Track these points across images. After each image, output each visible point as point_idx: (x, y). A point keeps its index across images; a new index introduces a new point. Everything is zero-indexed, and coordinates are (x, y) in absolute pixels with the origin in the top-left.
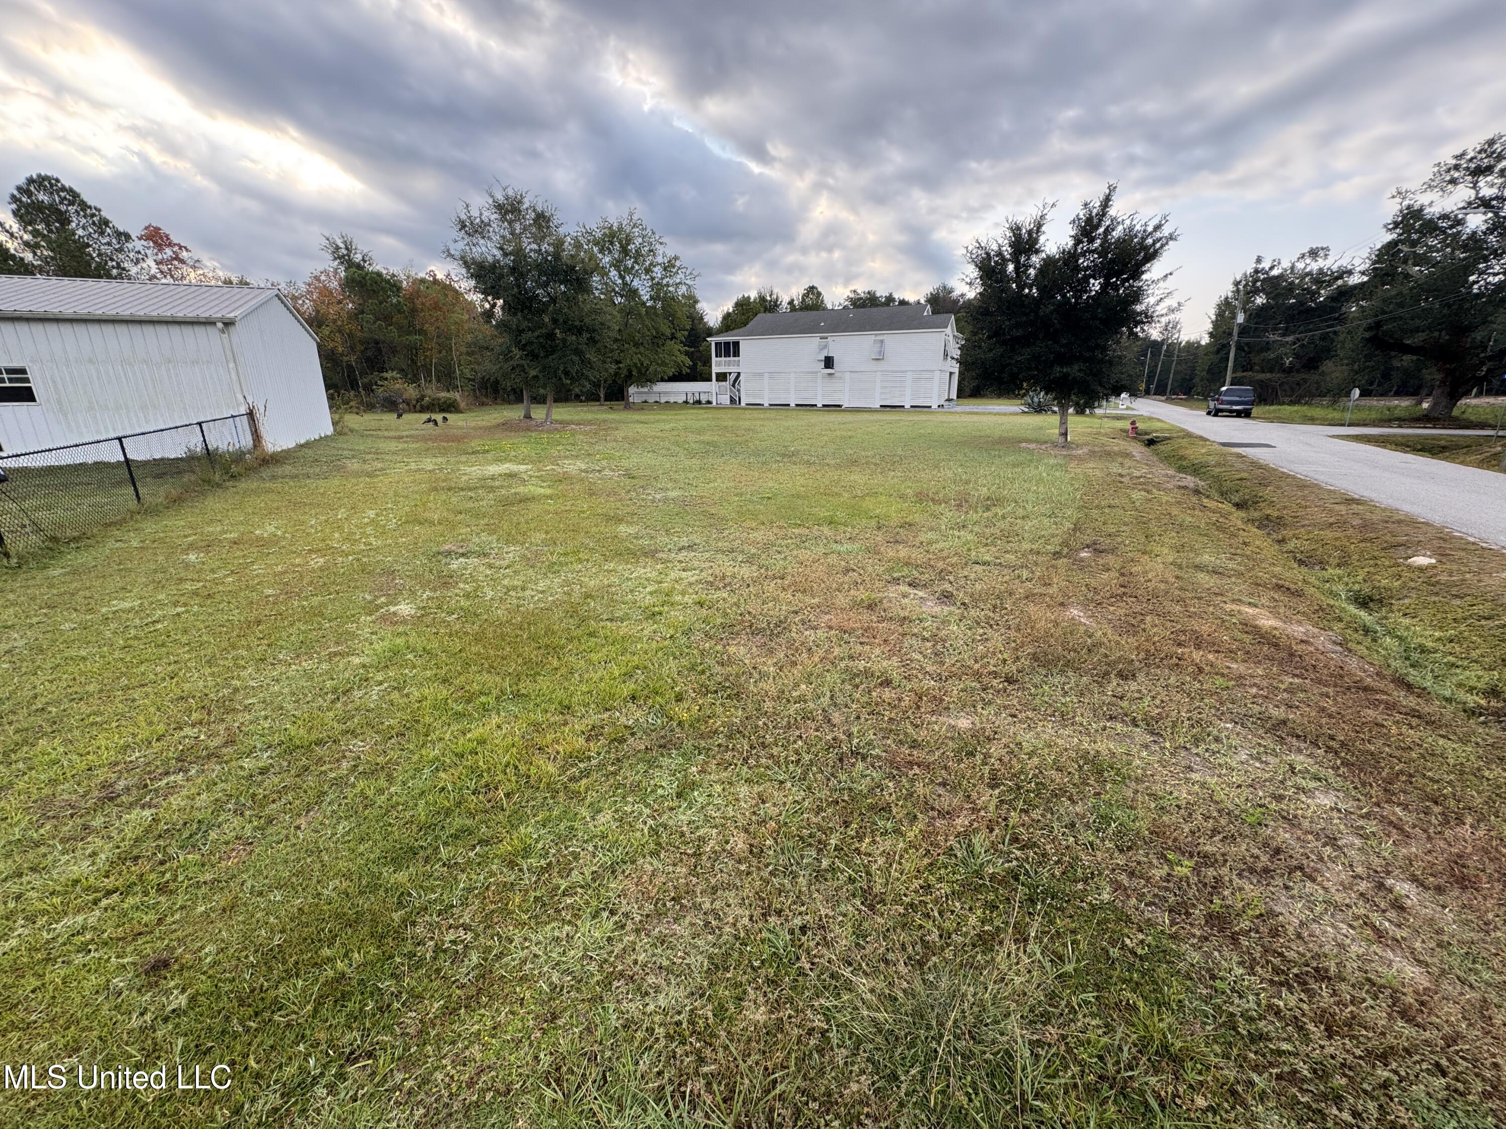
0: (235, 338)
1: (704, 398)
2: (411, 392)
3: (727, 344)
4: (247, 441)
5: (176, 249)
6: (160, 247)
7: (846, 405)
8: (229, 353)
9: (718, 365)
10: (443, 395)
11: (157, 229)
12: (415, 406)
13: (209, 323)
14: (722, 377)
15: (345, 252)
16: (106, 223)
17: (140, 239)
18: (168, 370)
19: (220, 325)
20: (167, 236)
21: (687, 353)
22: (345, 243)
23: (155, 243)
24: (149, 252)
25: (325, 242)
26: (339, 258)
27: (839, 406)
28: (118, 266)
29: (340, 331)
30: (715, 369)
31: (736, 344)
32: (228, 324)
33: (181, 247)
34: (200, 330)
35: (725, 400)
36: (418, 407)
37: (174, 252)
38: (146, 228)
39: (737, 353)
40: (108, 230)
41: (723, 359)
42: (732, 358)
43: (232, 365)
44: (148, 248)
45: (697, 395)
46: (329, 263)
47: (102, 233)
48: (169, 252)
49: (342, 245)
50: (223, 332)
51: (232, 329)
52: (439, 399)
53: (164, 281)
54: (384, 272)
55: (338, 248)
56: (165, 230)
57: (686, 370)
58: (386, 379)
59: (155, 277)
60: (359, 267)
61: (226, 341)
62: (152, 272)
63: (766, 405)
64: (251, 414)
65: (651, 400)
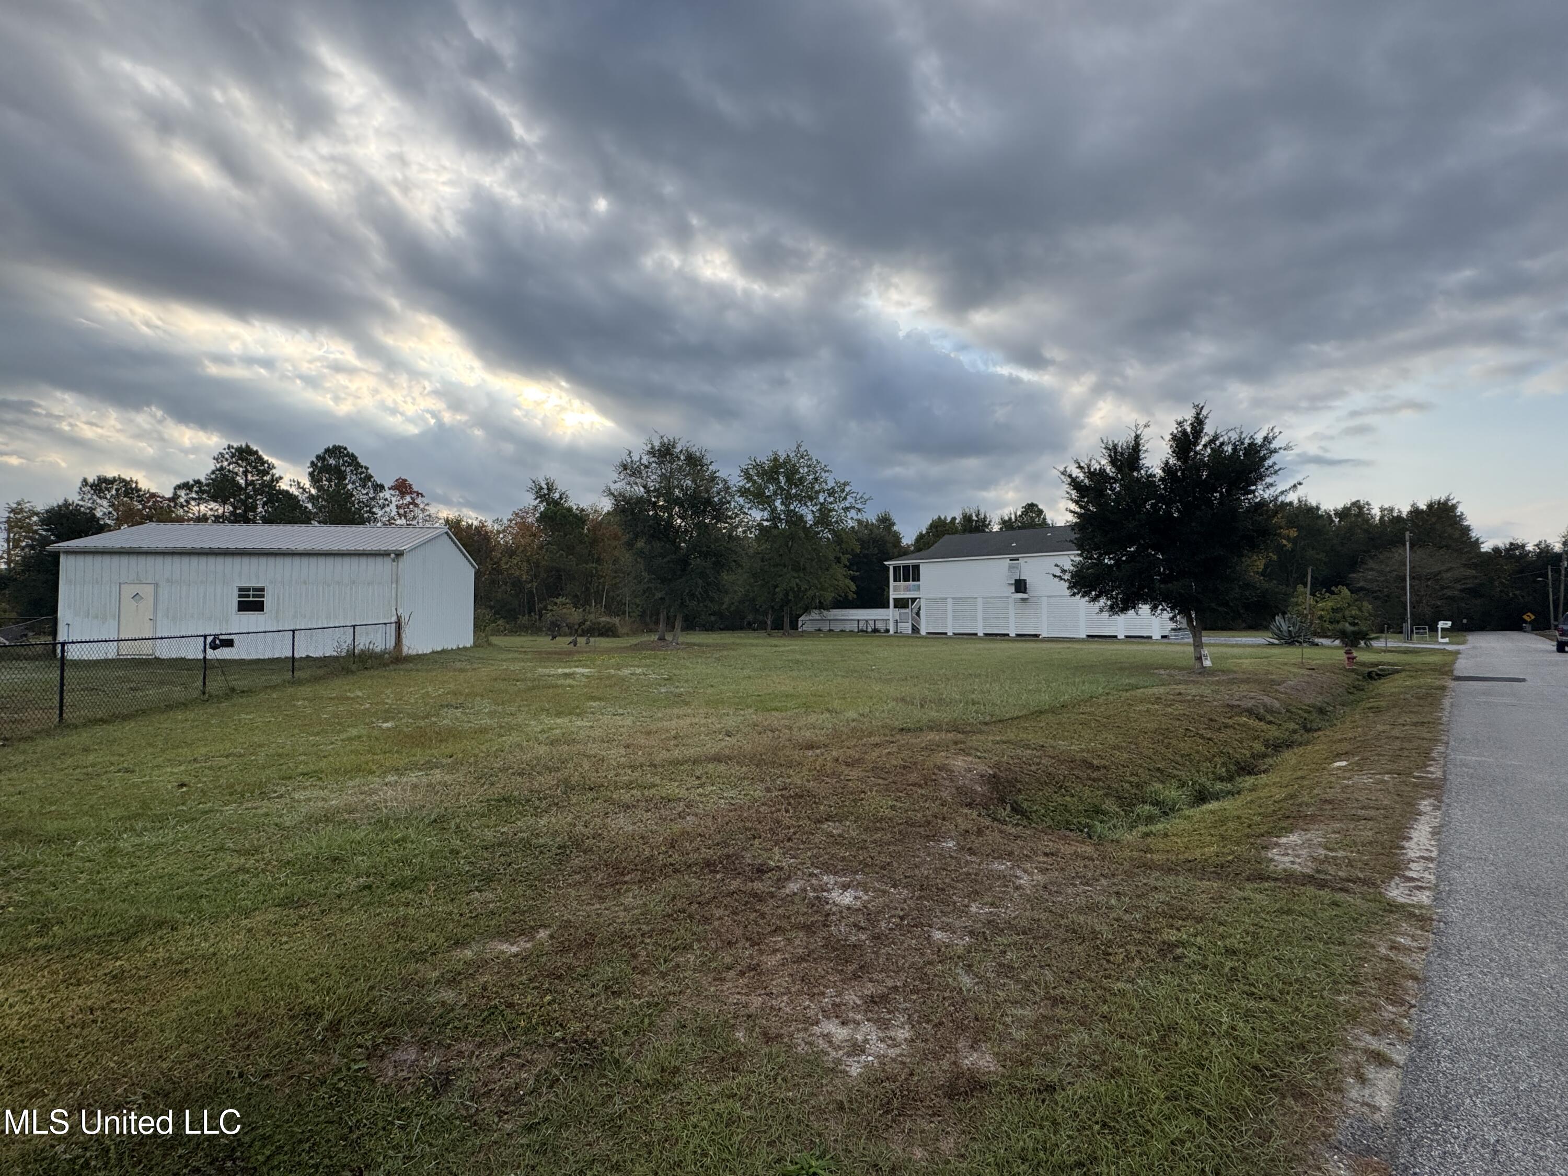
0: (400, 564)
1: (880, 626)
2: (575, 615)
3: (906, 568)
4: (391, 644)
5: (414, 495)
6: (403, 494)
7: (1044, 634)
8: (394, 577)
9: (896, 590)
10: (604, 619)
11: (405, 480)
12: (576, 630)
13: (386, 554)
14: (901, 604)
15: (546, 492)
16: (369, 477)
17: (390, 489)
18: (351, 589)
19: (393, 556)
20: (410, 486)
21: (853, 579)
22: (547, 484)
23: (400, 492)
24: (394, 499)
25: (531, 485)
26: (541, 497)
27: (1037, 636)
28: (370, 512)
29: (528, 561)
30: (893, 595)
31: (916, 568)
32: (399, 554)
33: (418, 494)
34: (379, 560)
35: (906, 628)
36: (580, 631)
37: (412, 498)
38: (397, 480)
39: (917, 578)
40: (370, 484)
41: (902, 583)
42: (911, 583)
43: (394, 585)
44: (394, 496)
45: (872, 623)
46: (529, 500)
47: (364, 486)
48: (408, 499)
49: (545, 486)
50: (394, 561)
51: (401, 559)
52: (599, 623)
53: (398, 522)
54: (575, 507)
55: (541, 488)
56: (410, 481)
57: (851, 596)
58: (556, 604)
59: (393, 519)
60: (556, 503)
61: (394, 568)
62: (392, 515)
63: (950, 634)
64: (399, 625)
65: (826, 628)
